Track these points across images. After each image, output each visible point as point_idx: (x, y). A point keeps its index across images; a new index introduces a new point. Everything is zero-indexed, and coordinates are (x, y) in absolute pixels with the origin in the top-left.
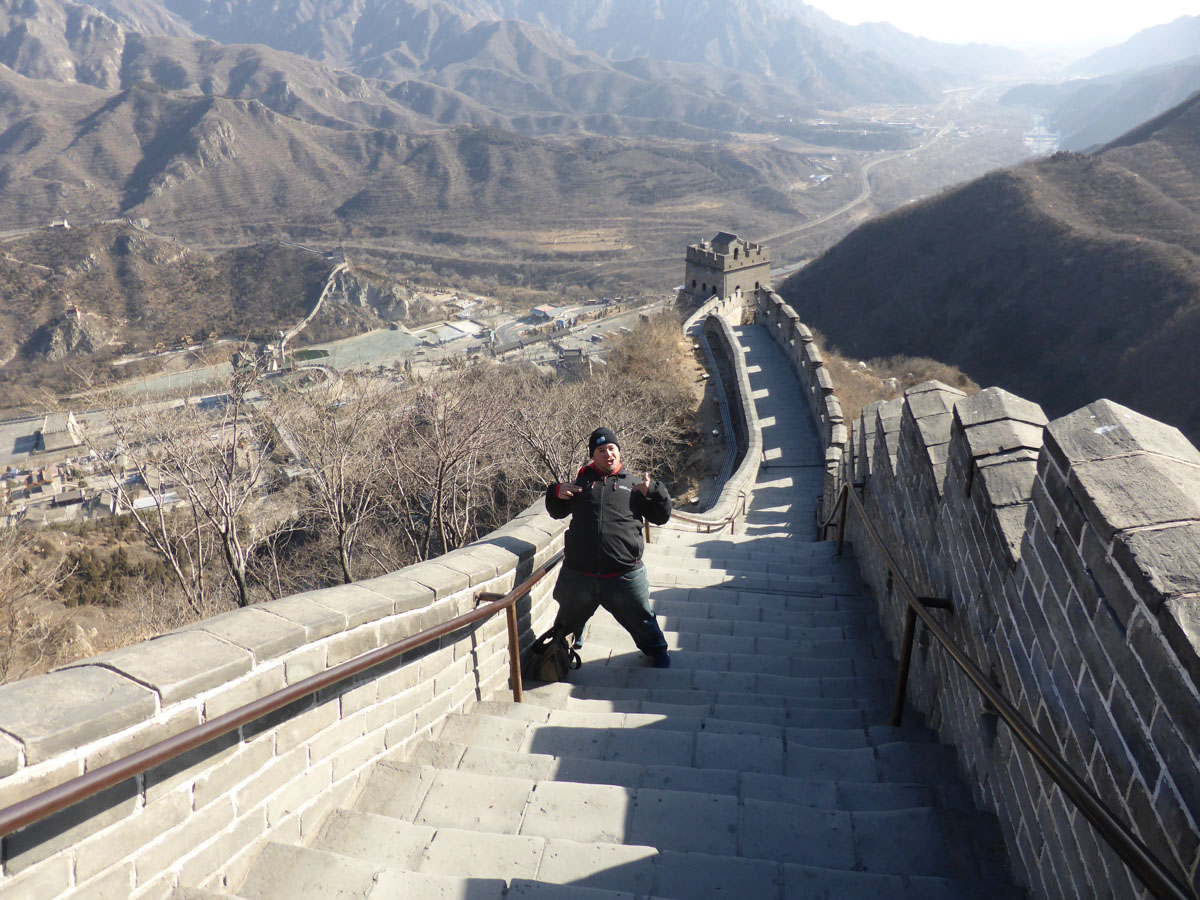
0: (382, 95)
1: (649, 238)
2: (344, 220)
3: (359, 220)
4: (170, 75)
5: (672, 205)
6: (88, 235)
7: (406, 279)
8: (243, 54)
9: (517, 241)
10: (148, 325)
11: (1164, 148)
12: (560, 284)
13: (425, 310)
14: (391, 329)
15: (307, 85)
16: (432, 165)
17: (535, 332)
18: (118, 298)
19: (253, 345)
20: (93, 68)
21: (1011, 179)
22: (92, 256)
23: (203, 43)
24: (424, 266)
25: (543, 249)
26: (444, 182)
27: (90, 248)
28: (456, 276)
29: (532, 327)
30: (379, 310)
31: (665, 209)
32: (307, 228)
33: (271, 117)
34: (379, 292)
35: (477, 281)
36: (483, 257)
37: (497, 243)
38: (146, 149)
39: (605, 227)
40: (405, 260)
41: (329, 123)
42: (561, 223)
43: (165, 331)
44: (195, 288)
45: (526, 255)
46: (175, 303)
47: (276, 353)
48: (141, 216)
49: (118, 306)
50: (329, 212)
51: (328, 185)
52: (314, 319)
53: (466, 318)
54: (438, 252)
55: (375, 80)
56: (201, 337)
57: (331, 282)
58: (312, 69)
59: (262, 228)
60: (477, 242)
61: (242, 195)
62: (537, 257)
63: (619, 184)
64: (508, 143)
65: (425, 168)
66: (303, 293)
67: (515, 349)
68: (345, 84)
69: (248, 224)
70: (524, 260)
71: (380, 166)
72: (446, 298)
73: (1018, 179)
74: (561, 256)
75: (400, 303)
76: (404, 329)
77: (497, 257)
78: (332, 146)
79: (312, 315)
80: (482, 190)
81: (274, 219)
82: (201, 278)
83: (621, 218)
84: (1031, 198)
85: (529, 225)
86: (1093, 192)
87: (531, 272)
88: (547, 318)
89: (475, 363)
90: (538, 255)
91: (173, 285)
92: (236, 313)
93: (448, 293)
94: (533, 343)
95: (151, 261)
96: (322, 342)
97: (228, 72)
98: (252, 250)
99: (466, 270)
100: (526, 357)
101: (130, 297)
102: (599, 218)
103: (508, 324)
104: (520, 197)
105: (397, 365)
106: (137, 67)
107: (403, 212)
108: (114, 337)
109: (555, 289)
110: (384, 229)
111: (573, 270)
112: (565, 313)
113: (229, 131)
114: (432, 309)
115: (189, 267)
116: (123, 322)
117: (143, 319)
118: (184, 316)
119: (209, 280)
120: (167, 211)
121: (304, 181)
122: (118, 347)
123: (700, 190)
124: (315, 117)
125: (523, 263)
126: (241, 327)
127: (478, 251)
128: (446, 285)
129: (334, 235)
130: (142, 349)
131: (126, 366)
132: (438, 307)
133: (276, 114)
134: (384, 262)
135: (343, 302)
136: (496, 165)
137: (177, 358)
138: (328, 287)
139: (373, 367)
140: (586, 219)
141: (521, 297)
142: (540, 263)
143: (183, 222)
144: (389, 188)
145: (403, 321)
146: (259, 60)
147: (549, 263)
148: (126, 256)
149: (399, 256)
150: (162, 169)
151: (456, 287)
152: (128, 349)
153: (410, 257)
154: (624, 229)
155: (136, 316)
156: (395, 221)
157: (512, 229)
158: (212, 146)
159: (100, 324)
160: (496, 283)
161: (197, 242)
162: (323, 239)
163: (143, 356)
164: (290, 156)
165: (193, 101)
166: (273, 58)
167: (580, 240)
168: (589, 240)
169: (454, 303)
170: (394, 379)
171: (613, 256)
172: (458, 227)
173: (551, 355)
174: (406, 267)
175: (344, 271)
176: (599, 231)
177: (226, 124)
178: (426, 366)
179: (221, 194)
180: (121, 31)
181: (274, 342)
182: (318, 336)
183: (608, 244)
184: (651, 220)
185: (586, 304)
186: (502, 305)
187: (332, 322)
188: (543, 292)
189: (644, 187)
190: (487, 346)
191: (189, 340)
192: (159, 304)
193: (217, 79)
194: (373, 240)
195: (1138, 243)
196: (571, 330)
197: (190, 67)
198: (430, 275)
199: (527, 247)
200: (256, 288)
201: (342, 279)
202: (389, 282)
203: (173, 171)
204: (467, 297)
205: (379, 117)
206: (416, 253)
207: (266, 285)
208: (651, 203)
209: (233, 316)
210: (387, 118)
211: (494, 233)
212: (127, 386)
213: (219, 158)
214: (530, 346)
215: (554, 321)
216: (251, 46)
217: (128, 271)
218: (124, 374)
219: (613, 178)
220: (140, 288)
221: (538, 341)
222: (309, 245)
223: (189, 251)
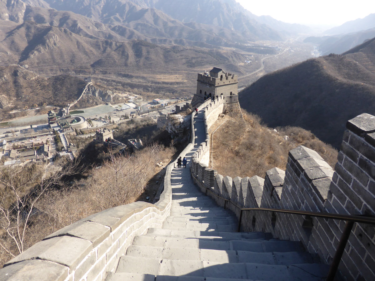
0: (109, 29)
1: (193, 79)
2: (93, 68)
3: (99, 69)
4: (39, 19)
5: (201, 68)
6: (4, 69)
7: (112, 88)
8: (64, 14)
9: (150, 77)
10: (23, 100)
11: (364, 55)
12: (163, 92)
13: (118, 99)
14: (106, 105)
15: (85, 25)
16: (123, 52)
17: (154, 108)
18: (13, 91)
19: (58, 108)
20: (14, 16)
21: (316, 62)
22: (5, 76)
23: (51, 10)
24: (119, 84)
25: (158, 81)
26: (127, 57)
27: (5, 74)
28: (129, 88)
29: (153, 106)
30: (102, 98)
31: (198, 69)
32: (81, 70)
33: (71, 34)
34: (103, 92)
35: (136, 90)
36: (138, 82)
37: (143, 78)
38: (29, 42)
39: (179, 74)
40: (113, 82)
41: (91, 37)
42: (164, 72)
43: (29, 102)
44: (40, 88)
45: (152, 82)
46: (33, 93)
47: (66, 111)
48: (26, 64)
49: (13, 93)
50: (89, 65)
51: (89, 56)
52: (80, 100)
53: (131, 102)
54: (124, 80)
55: (107, 25)
56: (41, 105)
57: (86, 88)
58: (87, 20)
59: (66, 70)
60: (137, 77)
61: (60, 59)
62: (156, 83)
63: (184, 61)
64: (148, 46)
65: (121, 53)
66: (77, 91)
67: (146, 113)
68: (97, 25)
69: (61, 68)
70: (152, 84)
71: (107, 51)
72: (125, 95)
73: (318, 62)
74: (164, 83)
75: (109, 96)
76: (110, 105)
77: (143, 83)
78: (91, 44)
79: (79, 99)
80: (139, 61)
81: (70, 67)
82: (42, 85)
83: (184, 72)
84: (323, 68)
85: (154, 73)
86: (343, 67)
87: (154, 88)
88: (158, 103)
89: (132, 117)
90: (156, 82)
91: (33, 87)
92: (54, 97)
93: (126, 93)
94: (152, 111)
95: (25, 79)
96: (82, 108)
97: (59, 19)
98: (60, 76)
99: (132, 86)
100: (150, 116)
101: (17, 90)
102: (177, 71)
103: (145, 104)
104: (151, 63)
105: (106, 117)
106: (29, 16)
107: (113, 67)
108: (11, 103)
109: (161, 94)
110: (106, 72)
111: (168, 87)
112: (164, 102)
113: (57, 38)
114: (120, 99)
115: (38, 81)
116: (14, 99)
117: (21, 98)
118: (36, 98)
119: (45, 86)
120: (34, 63)
121: (81, 55)
122: (12, 107)
123: (210, 64)
124: (86, 35)
125: (151, 85)
126: (55, 102)
127: (137, 80)
128: (126, 91)
129: (90, 73)
130: (20, 108)
131: (14, 114)
132: (122, 98)
133: (73, 33)
134: (106, 82)
135: (90, 95)
136: (144, 52)
137: (32, 112)
138: (85, 90)
139: (98, 117)
140: (173, 72)
141: (150, 96)
142: (157, 85)
143: (39, 67)
144: (109, 59)
145: (110, 102)
146: (69, 16)
147: (160, 85)
148: (17, 77)
149: (111, 81)
150: (33, 49)
151: (129, 92)
152: (15, 108)
153: (114, 81)
154: (185, 75)
155: (19, 97)
156: (110, 69)
157: (149, 74)
158: (51, 42)
159: (6, 99)
160: (142, 91)
161: (44, 73)
162: (86, 74)
163: (20, 110)
164: (77, 47)
165: (46, 28)
166: (74, 16)
167: (170, 78)
168: (173, 78)
169: (128, 97)
170: (105, 122)
171: (181, 84)
172: (131, 72)
173: (158, 115)
174: (113, 84)
175: (91, 85)
176: (176, 75)
177: (56, 35)
178: (116, 118)
179: (53, 58)
180: (25, 5)
181: (66, 107)
182: (81, 106)
183: (180, 80)
184: (194, 72)
185: (171, 99)
186: (144, 98)
187: (86, 101)
188: (157, 95)
189: (192, 62)
190: (137, 112)
191: (37, 106)
192: (27, 93)
193: (55, 22)
194: (102, 75)
195: (362, 85)
196: (165, 107)
197: (47, 17)
198: (121, 87)
199: (153, 79)
200: (61, 89)
201: (90, 88)
202: (106, 89)
203: (37, 50)
204: (132, 95)
205: (108, 36)
206: (116, 80)
207: (64, 88)
208: (194, 67)
209: (53, 98)
210: (110, 37)
211: (143, 75)
212: (14, 121)
213: (53, 46)
214: (151, 112)
215: (160, 104)
216: (67, 11)
217: (17, 82)
218: (13, 116)
219: (182, 59)
220: (21, 87)
221: (154, 111)
222: (81, 76)
223: (39, 76)
